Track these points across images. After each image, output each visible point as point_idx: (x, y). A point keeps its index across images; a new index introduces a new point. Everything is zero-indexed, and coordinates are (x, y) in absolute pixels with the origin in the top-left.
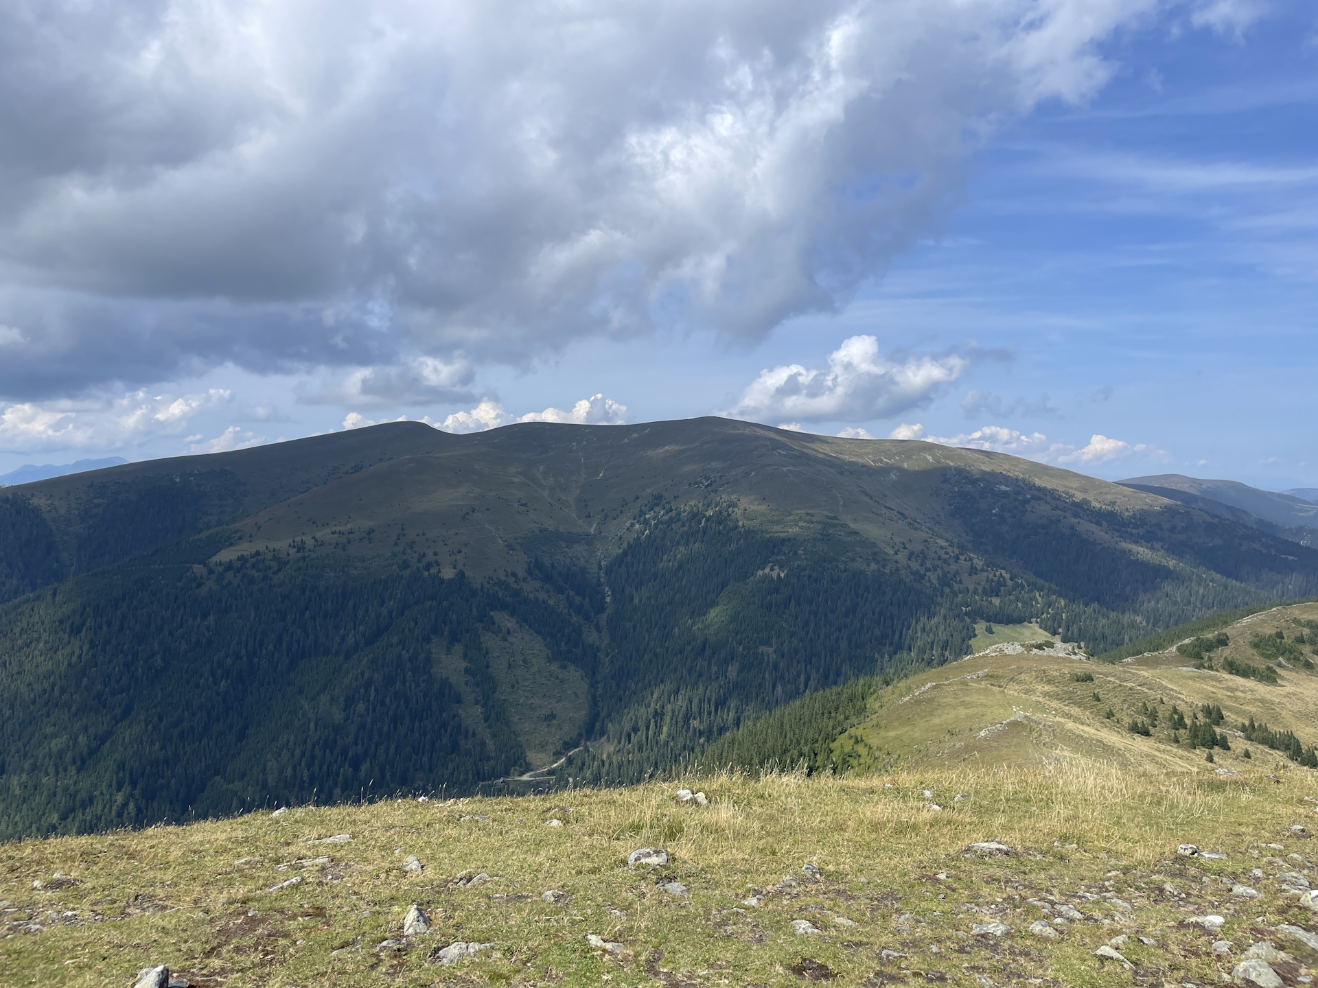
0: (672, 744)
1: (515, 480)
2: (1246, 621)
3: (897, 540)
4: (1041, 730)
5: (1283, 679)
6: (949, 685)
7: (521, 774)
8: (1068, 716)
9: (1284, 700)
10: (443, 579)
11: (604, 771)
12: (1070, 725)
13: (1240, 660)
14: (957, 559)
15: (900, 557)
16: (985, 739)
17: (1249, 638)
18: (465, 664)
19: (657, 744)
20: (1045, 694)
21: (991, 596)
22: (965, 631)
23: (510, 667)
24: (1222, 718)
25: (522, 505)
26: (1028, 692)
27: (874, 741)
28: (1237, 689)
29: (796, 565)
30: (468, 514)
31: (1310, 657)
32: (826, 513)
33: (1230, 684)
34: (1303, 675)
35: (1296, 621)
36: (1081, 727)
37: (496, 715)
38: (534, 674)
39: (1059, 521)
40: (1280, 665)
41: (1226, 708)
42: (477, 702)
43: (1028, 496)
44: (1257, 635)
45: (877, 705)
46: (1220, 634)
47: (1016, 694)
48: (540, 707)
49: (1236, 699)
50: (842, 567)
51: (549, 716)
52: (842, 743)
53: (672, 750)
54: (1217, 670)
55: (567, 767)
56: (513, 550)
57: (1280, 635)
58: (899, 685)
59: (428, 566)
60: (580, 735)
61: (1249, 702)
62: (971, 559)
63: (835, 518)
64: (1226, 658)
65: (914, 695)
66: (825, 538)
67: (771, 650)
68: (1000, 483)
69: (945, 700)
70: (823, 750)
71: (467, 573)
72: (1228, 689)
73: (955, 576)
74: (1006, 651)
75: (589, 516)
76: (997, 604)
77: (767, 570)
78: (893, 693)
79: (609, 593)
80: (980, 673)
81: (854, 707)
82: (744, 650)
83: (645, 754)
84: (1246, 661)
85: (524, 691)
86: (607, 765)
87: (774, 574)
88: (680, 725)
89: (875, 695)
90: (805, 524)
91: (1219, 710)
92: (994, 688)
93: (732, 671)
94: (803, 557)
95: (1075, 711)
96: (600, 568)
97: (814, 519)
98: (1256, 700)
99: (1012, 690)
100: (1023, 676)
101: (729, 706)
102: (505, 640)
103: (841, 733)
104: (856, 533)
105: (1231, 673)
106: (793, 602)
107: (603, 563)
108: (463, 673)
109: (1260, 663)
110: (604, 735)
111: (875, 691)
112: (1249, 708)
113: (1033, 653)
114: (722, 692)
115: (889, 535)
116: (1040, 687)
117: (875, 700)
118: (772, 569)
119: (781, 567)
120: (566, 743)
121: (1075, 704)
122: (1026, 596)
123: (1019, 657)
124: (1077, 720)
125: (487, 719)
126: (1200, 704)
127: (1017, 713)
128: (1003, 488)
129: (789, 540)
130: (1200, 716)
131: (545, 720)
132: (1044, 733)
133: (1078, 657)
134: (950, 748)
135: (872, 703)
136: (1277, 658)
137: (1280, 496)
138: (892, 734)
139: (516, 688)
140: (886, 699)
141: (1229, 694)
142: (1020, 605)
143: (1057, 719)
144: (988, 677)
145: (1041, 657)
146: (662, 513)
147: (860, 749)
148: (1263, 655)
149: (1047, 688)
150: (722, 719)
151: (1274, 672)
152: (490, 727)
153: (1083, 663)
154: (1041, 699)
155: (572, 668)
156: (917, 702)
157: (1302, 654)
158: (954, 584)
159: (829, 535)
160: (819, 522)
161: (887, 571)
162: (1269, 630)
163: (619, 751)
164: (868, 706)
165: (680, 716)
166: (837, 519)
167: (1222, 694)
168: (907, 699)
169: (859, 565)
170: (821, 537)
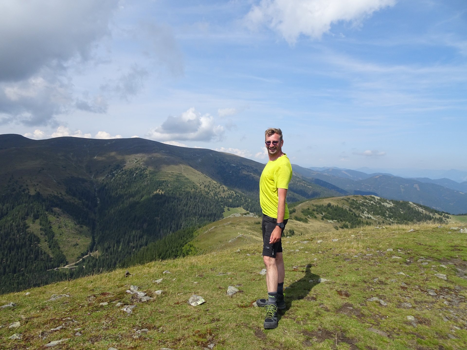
0: (123, 252)
1: (61, 158)
2: (300, 205)
3: (201, 181)
4: (246, 239)
5: (309, 221)
6: (219, 227)
7: (64, 266)
8: (253, 234)
9: (310, 227)
10: (31, 195)
11: (97, 263)
12: (254, 237)
13: (299, 217)
14: (219, 187)
15: (201, 187)
16: (231, 243)
17: (301, 210)
18: (40, 227)
19: (117, 252)
20: (247, 228)
21: (229, 199)
22: (221, 210)
23: (59, 228)
24: (294, 233)
25: (64, 167)
26: (242, 228)
27: (196, 246)
28: (298, 225)
29: (167, 190)
30: (41, 170)
31: (316, 215)
32: (178, 172)
33: (296, 223)
34: (314, 220)
35: (313, 205)
36: (257, 238)
37: (54, 245)
38: (69, 230)
39: (249, 176)
40: (308, 217)
41: (295, 230)
42: (46, 241)
43: (240, 168)
44: (303, 209)
45: (197, 234)
46: (294, 209)
47: (239, 229)
48: (72, 241)
49: (297, 227)
50: (183, 190)
51: (75, 244)
52: (186, 247)
53: (123, 254)
54: (293, 220)
55: (82, 262)
56: (60, 184)
57: (309, 209)
58: (204, 228)
59: (24, 190)
60: (88, 251)
61: (301, 228)
62: (223, 188)
63: (181, 174)
64: (295, 216)
65: (209, 231)
66: (178, 180)
67: (159, 218)
68: (233, 164)
69: (218, 232)
70: (180, 250)
71: (41, 193)
72: (295, 225)
73: (218, 193)
74: (236, 216)
75: (91, 172)
76: (231, 201)
77: (158, 191)
78: (202, 230)
79: (99, 200)
80: (228, 223)
81: (189, 235)
82: (149, 218)
83: (113, 256)
84: (300, 217)
85: (65, 236)
86: (98, 261)
87: (160, 193)
88: (126, 245)
89: (196, 231)
90: (171, 176)
91: (293, 231)
92: (233, 227)
93: (145, 226)
94: (170, 187)
95: (255, 233)
96: (95, 191)
97: (174, 174)
98: (303, 227)
99: (238, 228)
100: (241, 223)
101: (144, 238)
102: (58, 218)
103: (185, 244)
104: (188, 179)
105: (296, 220)
106: (166, 202)
107: (96, 189)
108: (39, 230)
109: (303, 217)
110: (97, 250)
111: (196, 230)
112: (300, 230)
113: (243, 216)
114: (141, 233)
115: (198, 180)
116: (246, 226)
117: (196, 233)
118: (159, 191)
119: (163, 190)
120: (82, 254)
121: (255, 231)
122: (239, 199)
123: (240, 217)
124: (256, 236)
125: (50, 247)
126: (288, 229)
127: (240, 234)
128: (233, 165)
129: (165, 181)
130: (288, 233)
131: (74, 246)
132: (247, 240)
133: (256, 217)
134: (220, 246)
135: (195, 234)
136: (308, 216)
137: (308, 169)
138: (202, 243)
139: (62, 235)
140: (200, 232)
141: (296, 226)
142: (238, 201)
143: (251, 236)
144: (231, 224)
145: (246, 217)
146: (119, 171)
147: (192, 249)
148: (304, 215)
149: (248, 226)
150: (141, 242)
151: (307, 219)
152: (51, 250)
153: (258, 218)
154: (246, 230)
155: (84, 227)
156: (210, 233)
157: (314, 214)
158: (218, 195)
159: (179, 179)
160: (175, 175)
161: (198, 191)
162: (306, 208)
163: (103, 255)
164: (194, 235)
165: (126, 242)
166: (182, 174)
167: (294, 226)
168: (207, 232)
169: (188, 189)
170: (176, 180)
